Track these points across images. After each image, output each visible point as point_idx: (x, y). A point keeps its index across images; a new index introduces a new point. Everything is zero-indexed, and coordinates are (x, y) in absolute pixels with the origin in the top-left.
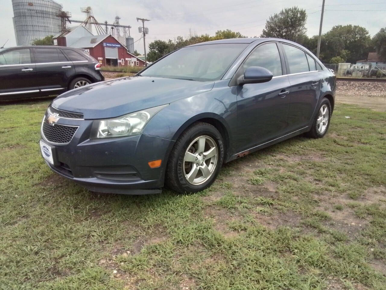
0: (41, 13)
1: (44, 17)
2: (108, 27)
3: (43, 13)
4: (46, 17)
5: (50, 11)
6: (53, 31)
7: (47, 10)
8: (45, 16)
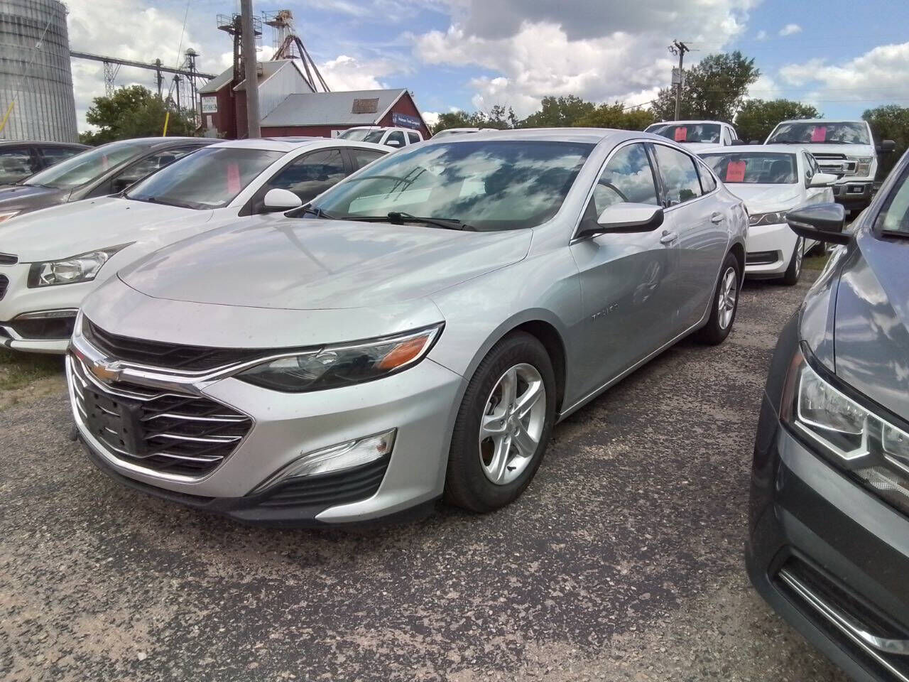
0: (13, 23)
1: (20, 35)
2: (163, 74)
3: (19, 24)
4: (27, 36)
5: (40, 18)
6: (46, 77)
7: (29, 16)
8: (23, 32)
